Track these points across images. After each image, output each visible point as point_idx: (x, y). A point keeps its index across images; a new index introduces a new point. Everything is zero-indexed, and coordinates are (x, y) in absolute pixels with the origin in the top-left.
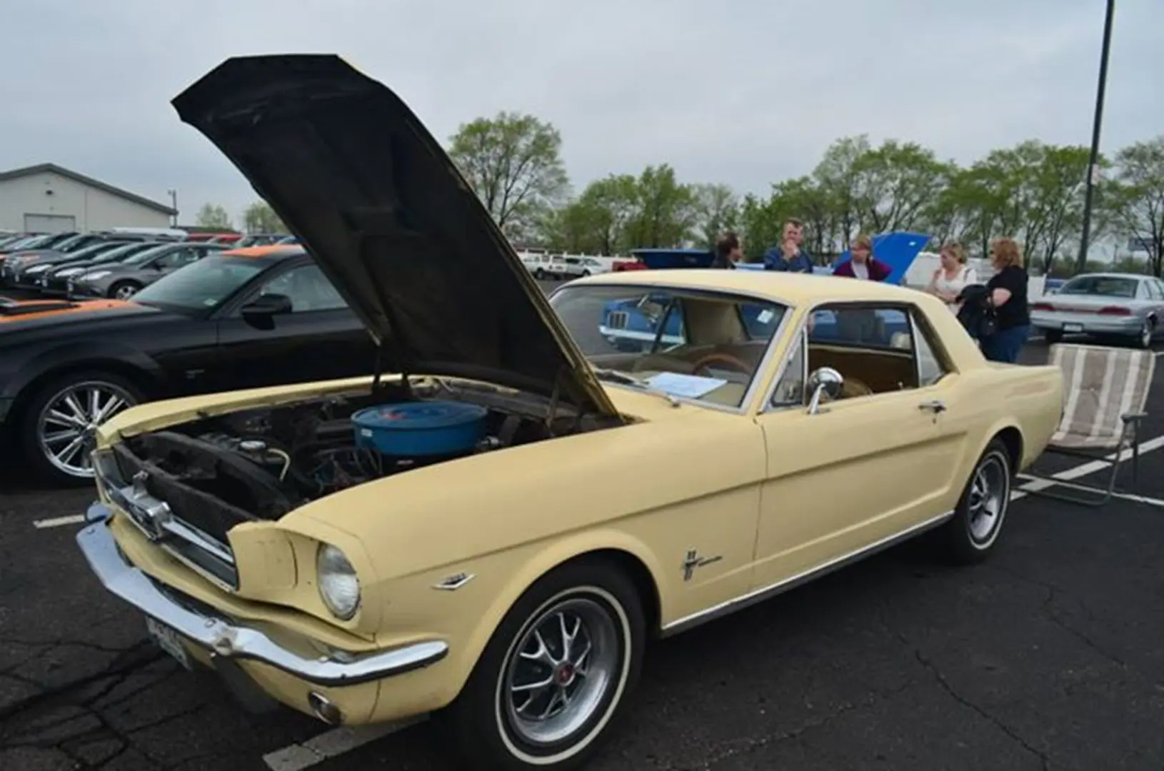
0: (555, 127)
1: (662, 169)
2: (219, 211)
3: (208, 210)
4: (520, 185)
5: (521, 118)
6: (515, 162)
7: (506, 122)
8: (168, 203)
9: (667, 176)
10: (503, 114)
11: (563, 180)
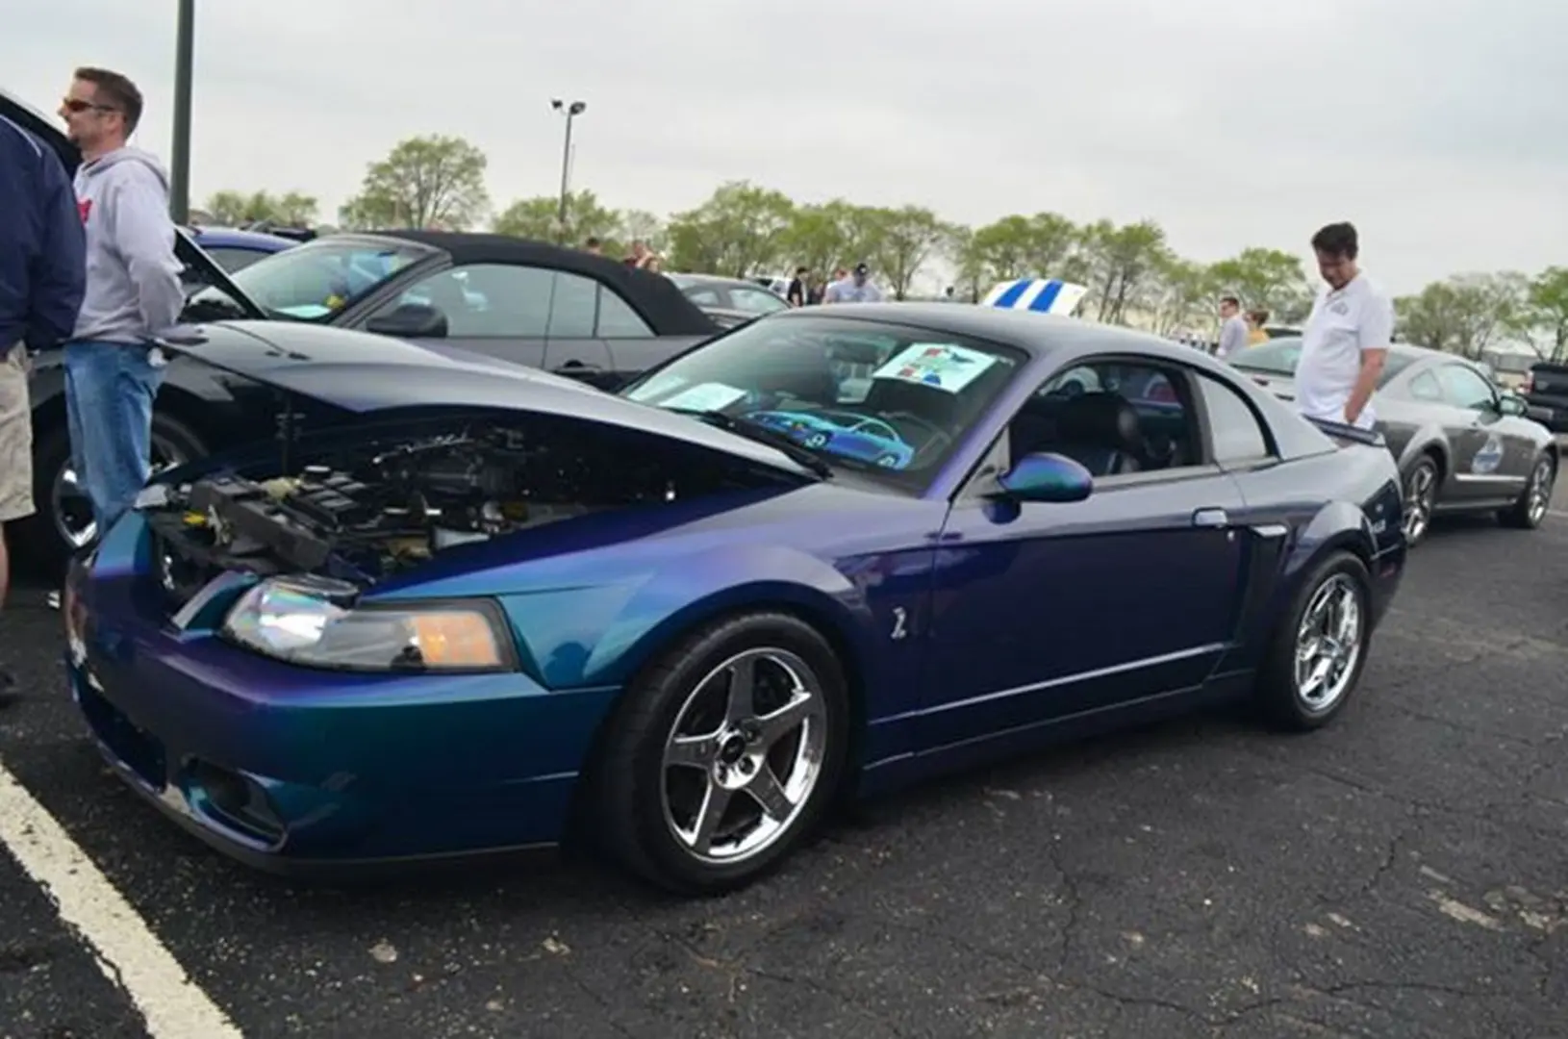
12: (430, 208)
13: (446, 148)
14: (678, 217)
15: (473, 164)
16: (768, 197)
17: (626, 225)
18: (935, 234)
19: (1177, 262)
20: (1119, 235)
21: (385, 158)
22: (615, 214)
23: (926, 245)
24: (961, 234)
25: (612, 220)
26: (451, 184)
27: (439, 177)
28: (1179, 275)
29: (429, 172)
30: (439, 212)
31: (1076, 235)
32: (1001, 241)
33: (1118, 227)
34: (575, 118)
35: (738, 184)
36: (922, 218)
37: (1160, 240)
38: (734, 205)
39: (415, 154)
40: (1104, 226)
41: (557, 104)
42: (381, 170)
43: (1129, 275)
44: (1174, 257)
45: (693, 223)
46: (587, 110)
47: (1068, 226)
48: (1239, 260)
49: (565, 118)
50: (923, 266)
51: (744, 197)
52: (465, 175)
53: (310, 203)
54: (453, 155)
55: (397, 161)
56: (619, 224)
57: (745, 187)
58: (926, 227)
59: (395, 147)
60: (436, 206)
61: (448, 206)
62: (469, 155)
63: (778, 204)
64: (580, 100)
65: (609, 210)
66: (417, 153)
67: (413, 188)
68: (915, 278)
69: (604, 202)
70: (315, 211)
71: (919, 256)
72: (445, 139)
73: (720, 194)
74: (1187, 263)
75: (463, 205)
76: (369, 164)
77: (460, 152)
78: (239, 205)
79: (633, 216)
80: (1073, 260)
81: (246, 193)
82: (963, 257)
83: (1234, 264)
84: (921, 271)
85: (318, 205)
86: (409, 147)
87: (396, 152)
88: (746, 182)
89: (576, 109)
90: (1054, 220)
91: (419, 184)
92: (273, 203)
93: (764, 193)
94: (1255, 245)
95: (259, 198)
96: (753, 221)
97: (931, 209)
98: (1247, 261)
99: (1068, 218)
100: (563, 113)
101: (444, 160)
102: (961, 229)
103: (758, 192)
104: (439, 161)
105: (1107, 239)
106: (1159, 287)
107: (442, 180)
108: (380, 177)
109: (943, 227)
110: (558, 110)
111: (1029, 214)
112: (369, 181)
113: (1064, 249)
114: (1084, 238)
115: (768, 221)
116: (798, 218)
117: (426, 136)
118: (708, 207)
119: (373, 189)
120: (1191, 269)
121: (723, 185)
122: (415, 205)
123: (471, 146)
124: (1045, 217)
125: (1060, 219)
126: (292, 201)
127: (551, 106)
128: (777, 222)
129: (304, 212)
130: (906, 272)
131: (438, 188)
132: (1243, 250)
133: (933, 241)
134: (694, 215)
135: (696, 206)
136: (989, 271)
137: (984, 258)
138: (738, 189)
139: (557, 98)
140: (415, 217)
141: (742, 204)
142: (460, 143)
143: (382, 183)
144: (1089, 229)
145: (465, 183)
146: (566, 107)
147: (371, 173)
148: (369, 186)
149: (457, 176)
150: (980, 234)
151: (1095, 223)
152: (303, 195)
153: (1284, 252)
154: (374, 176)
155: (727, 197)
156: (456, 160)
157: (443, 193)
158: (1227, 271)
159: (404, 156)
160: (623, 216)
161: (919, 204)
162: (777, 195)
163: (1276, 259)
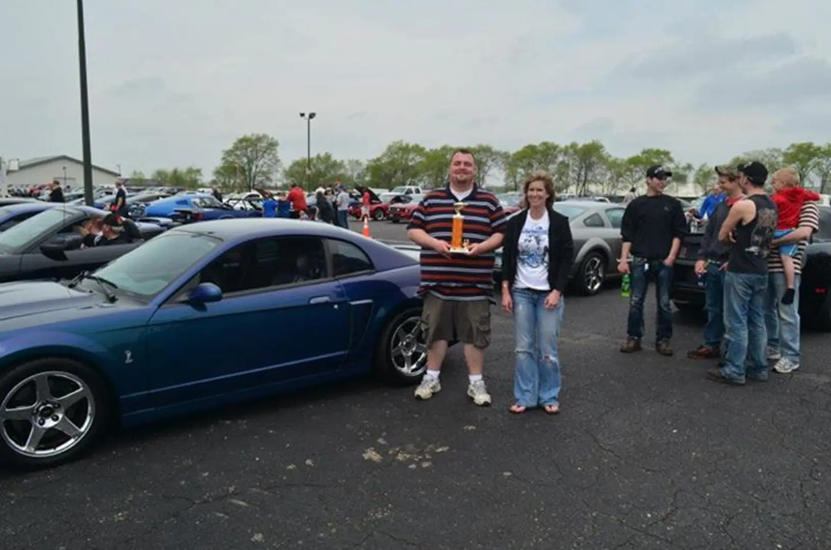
0: (276, 138)
1: (326, 154)
2: (141, 173)
3: (135, 173)
4: (261, 162)
5: (261, 135)
6: (260, 154)
7: (254, 138)
8: (117, 171)
9: (328, 157)
10: (253, 135)
11: (278, 161)
12: (254, 168)
13: (259, 139)
14: (371, 161)
15: (272, 145)
16: (413, 147)
17: (348, 167)
18: (493, 157)
19: (611, 159)
20: (581, 149)
21: (229, 146)
22: (342, 162)
23: (490, 163)
24: (506, 156)
25: (341, 165)
26: (263, 156)
27: (257, 153)
28: (613, 165)
29: (252, 151)
30: (258, 170)
31: (560, 151)
32: (524, 157)
33: (580, 145)
34: (311, 120)
35: (398, 142)
36: (487, 150)
37: (602, 150)
38: (397, 153)
39: (244, 144)
40: (573, 146)
41: (302, 115)
42: (229, 153)
43: (589, 167)
44: (610, 156)
45: (379, 163)
46: (317, 116)
47: (557, 147)
48: (640, 154)
49: (307, 121)
50: (490, 173)
51: (400, 149)
52: (268, 151)
53: (198, 171)
54: (262, 142)
55: (236, 148)
56: (344, 167)
57: (401, 144)
58: (489, 154)
59: (235, 141)
60: (257, 167)
61: (262, 166)
62: (270, 141)
63: (418, 150)
64: (313, 111)
65: (338, 161)
66: (246, 144)
67: (245, 160)
68: (486, 178)
69: (336, 157)
70: (201, 175)
71: (487, 168)
72: (258, 135)
73: (390, 148)
74: (616, 159)
75: (269, 165)
76: (223, 151)
77: (266, 141)
78: (166, 175)
79: (350, 162)
80: (562, 163)
81: (169, 169)
82: (508, 166)
83: (638, 157)
84: (489, 175)
85: (203, 172)
86: (241, 141)
87: (235, 144)
88: (401, 141)
89: (312, 116)
90: (549, 145)
91: (248, 158)
92: (181, 173)
93: (411, 145)
94: (648, 147)
95: (175, 171)
96: (407, 159)
97: (490, 145)
98: (645, 155)
99: (556, 143)
100: (305, 119)
101: (259, 145)
102: (505, 153)
103: (407, 146)
104: (256, 145)
105: (576, 152)
106: (603, 172)
107: (258, 155)
108: (230, 156)
109: (498, 153)
110: (303, 118)
111: (537, 143)
112: (224, 158)
113: (556, 157)
114: (565, 152)
115: (413, 159)
116: (427, 155)
117: (249, 135)
118: (384, 155)
119: (227, 162)
120: (619, 162)
121: (391, 144)
122: (247, 167)
123: (270, 137)
124: (545, 144)
125: (553, 144)
126: (190, 171)
127: (299, 116)
128: (418, 159)
129: (196, 176)
130: (481, 176)
131: (257, 157)
132: (642, 151)
133: (493, 160)
134: (378, 159)
135: (379, 155)
136: (520, 173)
137: (518, 166)
138: (398, 145)
139: (302, 112)
140: (247, 173)
141: (400, 152)
142: (265, 136)
143: (230, 159)
144: (567, 147)
145: (269, 154)
146: (307, 116)
147: (225, 155)
148: (223, 161)
149: (265, 152)
150: (515, 155)
151: (569, 144)
152: (195, 168)
153: (662, 149)
154: (226, 156)
155: (394, 149)
156: (264, 144)
157: (259, 161)
158: (634, 161)
159: (239, 145)
160: (346, 163)
161: (485, 144)
162: (417, 146)
163: (658, 153)
